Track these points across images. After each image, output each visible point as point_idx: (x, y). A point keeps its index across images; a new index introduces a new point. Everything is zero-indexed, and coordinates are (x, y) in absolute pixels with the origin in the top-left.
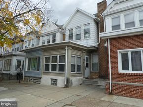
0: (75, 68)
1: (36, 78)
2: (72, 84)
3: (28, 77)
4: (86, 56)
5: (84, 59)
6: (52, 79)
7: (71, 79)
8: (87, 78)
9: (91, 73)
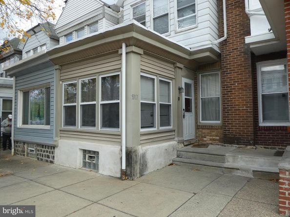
0: (152, 115)
1: (43, 146)
2: (144, 166)
3: (24, 143)
4: (185, 80)
5: (180, 89)
6: (85, 151)
7: (141, 150)
8: (189, 143)
9: (198, 127)
